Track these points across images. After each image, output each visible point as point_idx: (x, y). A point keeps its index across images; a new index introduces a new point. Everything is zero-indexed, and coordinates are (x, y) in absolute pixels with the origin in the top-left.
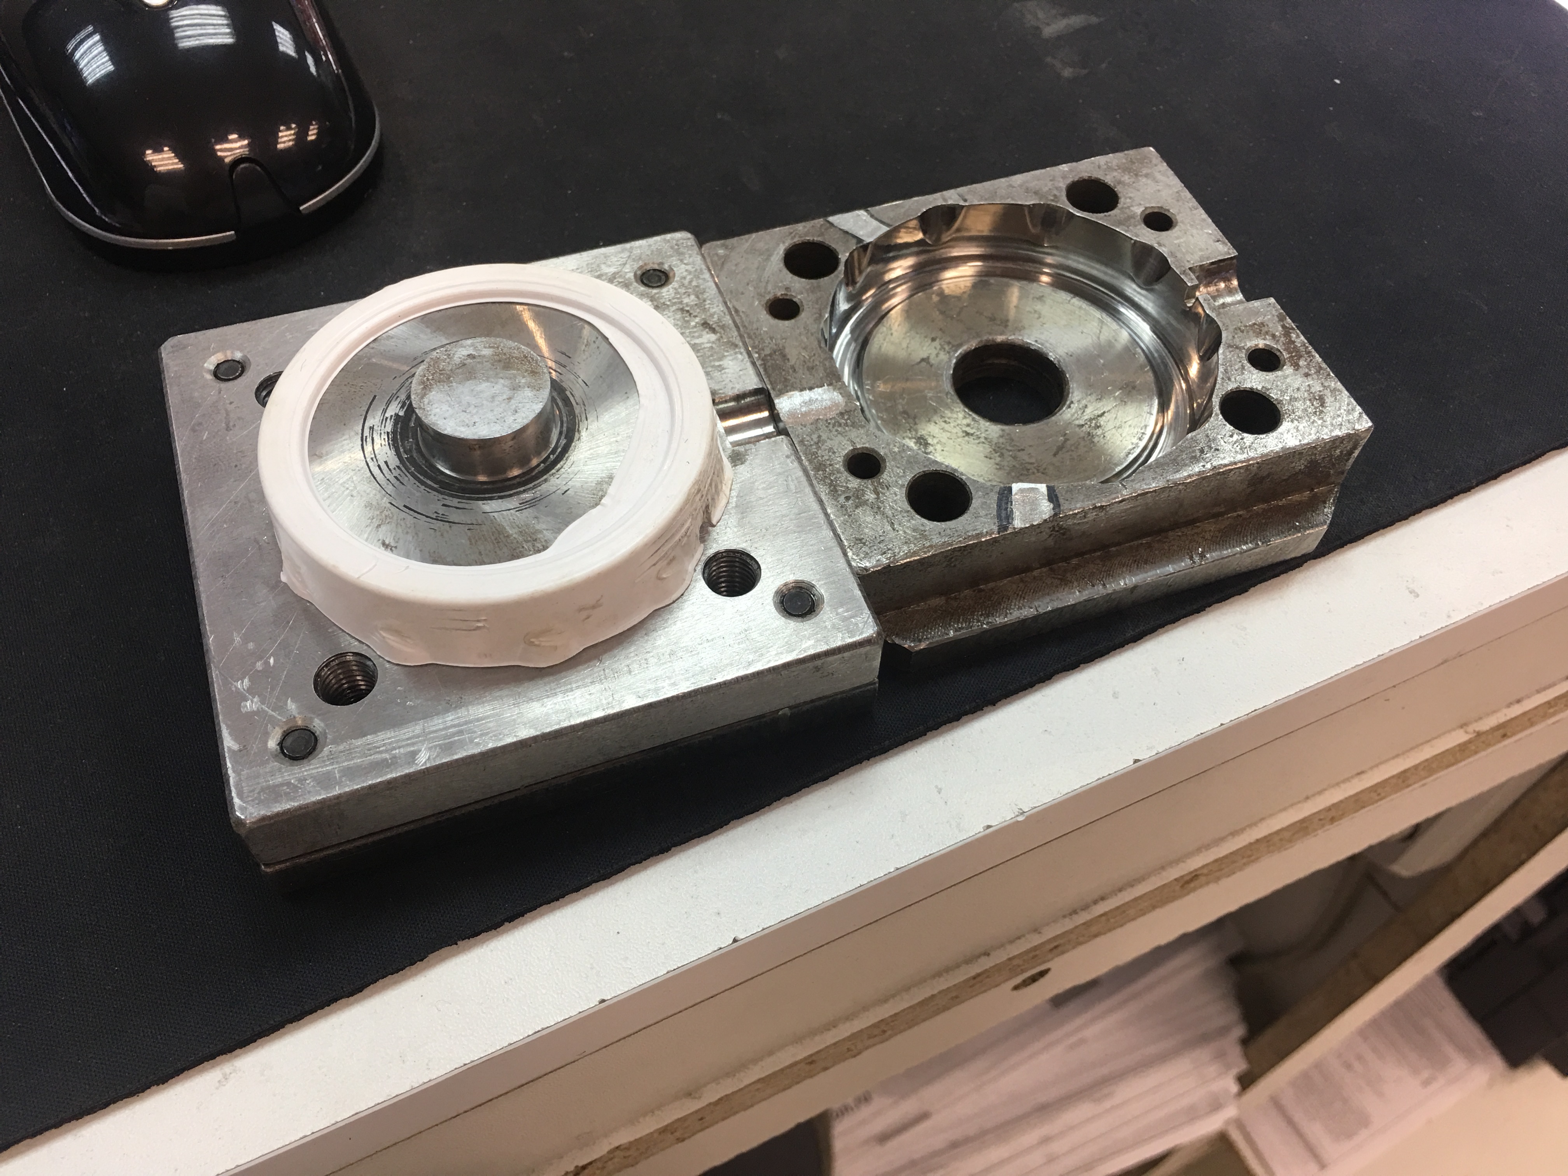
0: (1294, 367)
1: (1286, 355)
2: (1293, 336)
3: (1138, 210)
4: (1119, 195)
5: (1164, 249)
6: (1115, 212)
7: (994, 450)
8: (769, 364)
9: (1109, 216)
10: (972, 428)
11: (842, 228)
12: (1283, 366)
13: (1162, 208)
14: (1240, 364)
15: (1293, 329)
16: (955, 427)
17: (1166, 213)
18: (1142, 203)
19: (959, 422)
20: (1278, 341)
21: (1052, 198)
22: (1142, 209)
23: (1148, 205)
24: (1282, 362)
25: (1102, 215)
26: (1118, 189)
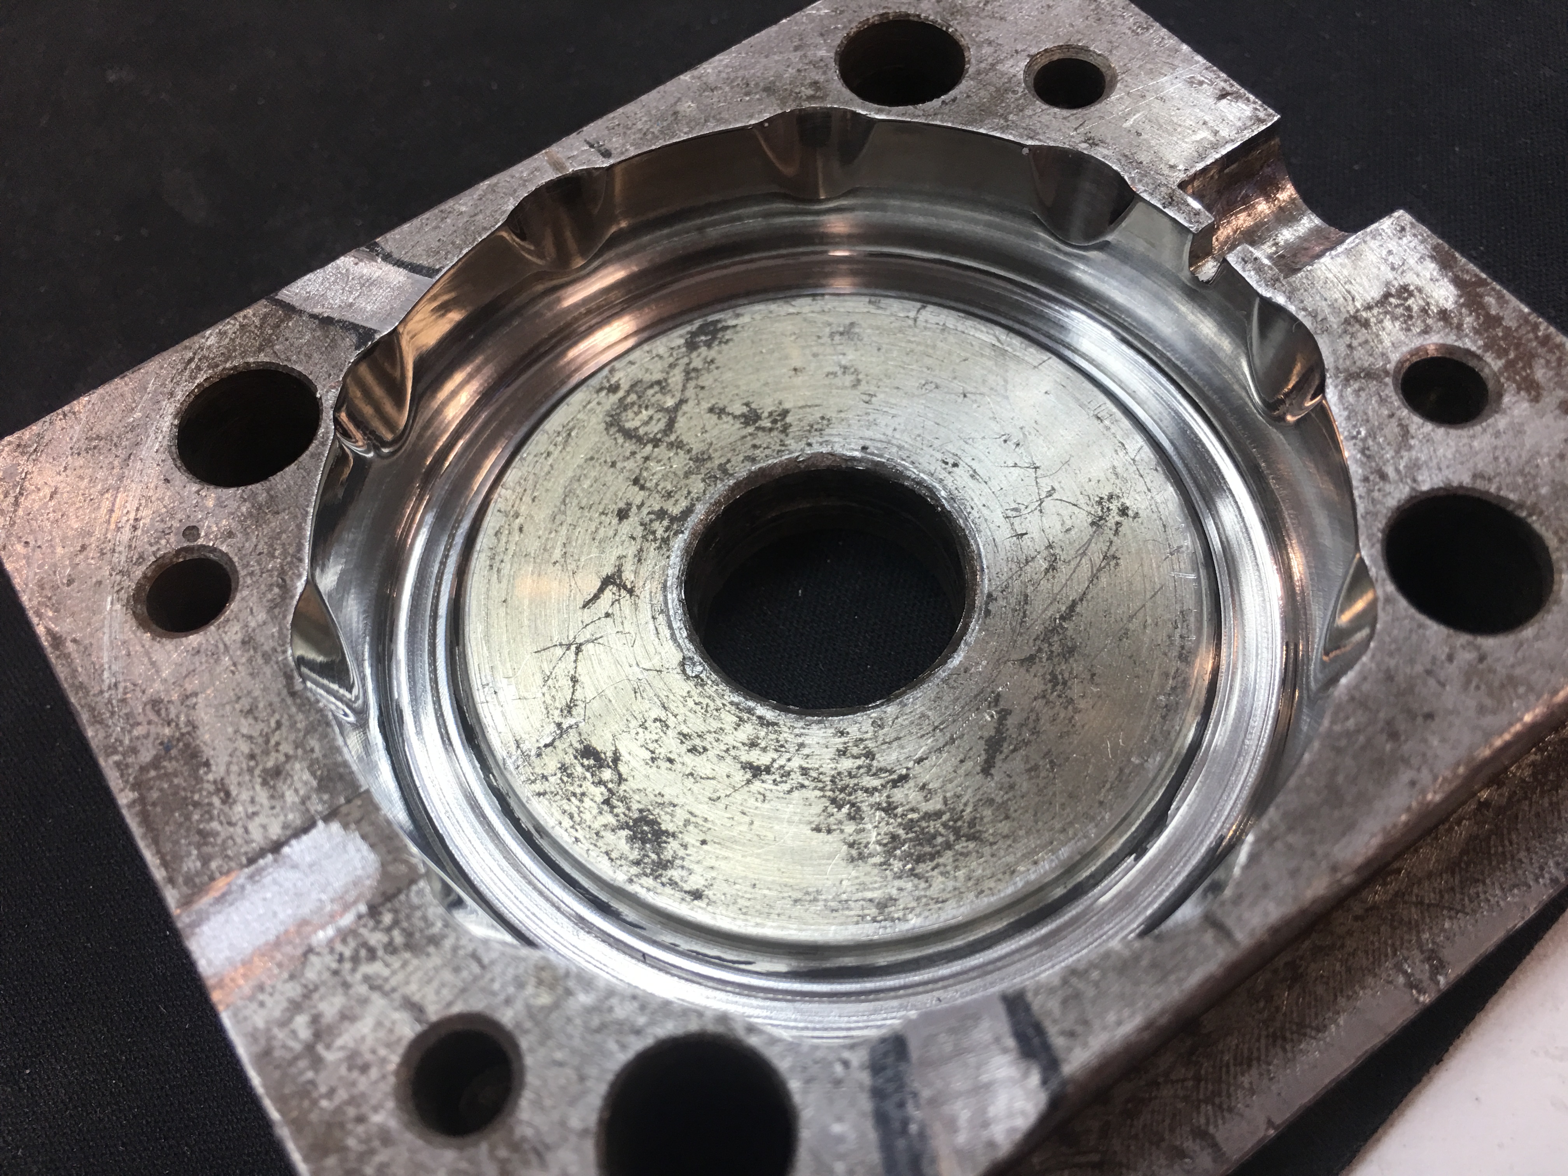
0: (1528, 391)
1: (1493, 364)
2: (1490, 300)
3: (1017, 68)
4: (963, 42)
5: (1106, 152)
6: (965, 86)
7: (833, 801)
8: (155, 795)
9: (954, 100)
10: (764, 750)
11: (317, 310)
12: (1500, 396)
13: (1068, 47)
14: (1394, 422)
15: (1482, 283)
16: (721, 758)
17: (1082, 57)
18: (1019, 47)
19: (729, 740)
20: (1459, 327)
21: (810, 92)
22: (1024, 64)
23: (1034, 51)
24: (1491, 385)
25: (936, 103)
26: (957, 27)
